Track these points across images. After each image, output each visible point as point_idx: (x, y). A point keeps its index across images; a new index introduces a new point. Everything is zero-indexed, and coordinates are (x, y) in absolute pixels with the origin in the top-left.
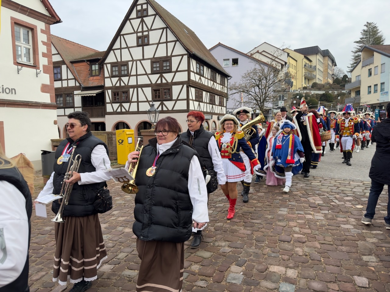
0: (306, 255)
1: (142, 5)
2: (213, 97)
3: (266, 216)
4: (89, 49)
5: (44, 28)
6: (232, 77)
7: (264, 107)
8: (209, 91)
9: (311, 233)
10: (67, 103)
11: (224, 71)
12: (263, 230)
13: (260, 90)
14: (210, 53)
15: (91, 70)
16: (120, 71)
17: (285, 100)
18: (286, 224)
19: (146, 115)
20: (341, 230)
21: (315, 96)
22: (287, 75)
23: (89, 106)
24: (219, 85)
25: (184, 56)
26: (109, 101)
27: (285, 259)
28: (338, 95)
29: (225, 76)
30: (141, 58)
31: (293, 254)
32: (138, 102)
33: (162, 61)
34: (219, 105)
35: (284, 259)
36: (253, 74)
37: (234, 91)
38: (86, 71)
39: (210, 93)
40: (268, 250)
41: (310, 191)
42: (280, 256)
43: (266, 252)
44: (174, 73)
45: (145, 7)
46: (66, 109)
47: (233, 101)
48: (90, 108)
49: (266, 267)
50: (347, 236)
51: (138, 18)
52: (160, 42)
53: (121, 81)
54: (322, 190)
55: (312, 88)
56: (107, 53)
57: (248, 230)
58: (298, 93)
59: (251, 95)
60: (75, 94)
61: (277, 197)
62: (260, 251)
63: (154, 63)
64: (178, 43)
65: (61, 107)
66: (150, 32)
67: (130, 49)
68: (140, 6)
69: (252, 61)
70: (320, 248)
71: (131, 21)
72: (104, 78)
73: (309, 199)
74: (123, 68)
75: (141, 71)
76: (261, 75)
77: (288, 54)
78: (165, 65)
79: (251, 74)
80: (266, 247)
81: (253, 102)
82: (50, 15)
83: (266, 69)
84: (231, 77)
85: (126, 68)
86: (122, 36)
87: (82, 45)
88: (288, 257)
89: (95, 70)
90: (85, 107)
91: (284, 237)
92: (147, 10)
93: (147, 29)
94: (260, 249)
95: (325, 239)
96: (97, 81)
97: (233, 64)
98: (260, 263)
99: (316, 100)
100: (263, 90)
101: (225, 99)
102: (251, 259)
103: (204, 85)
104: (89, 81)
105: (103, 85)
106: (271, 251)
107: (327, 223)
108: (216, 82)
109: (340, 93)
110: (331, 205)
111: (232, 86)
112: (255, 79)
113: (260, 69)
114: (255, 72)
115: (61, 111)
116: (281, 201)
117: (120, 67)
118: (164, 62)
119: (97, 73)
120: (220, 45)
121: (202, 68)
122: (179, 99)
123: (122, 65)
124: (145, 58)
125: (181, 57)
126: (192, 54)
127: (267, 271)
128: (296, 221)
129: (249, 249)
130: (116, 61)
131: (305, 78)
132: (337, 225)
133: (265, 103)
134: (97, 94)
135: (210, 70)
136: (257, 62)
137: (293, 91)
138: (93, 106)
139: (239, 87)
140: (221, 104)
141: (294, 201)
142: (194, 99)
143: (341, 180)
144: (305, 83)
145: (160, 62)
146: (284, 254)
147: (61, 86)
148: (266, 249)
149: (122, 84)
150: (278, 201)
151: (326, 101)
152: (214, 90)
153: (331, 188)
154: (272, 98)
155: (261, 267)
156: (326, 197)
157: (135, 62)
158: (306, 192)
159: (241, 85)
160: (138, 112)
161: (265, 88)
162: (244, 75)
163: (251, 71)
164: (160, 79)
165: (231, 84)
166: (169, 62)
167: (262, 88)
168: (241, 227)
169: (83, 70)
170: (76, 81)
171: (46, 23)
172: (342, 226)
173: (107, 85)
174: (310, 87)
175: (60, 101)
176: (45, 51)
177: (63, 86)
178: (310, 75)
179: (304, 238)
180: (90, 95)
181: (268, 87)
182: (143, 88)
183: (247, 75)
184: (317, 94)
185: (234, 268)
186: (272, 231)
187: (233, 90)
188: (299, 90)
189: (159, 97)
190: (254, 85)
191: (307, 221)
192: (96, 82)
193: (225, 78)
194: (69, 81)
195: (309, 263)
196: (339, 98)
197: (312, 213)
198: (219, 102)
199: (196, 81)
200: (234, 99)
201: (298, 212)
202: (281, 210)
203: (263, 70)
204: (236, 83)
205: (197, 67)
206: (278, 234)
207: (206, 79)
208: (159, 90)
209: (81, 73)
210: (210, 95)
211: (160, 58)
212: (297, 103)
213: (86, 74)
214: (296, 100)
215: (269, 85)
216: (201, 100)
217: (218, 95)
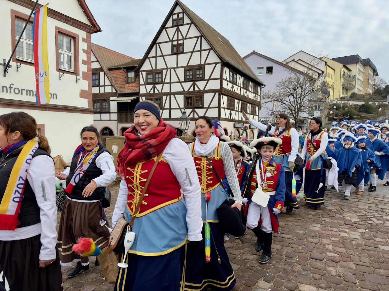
0: (340, 276)
1: (178, 14)
2: (245, 105)
3: (297, 231)
4: (126, 57)
5: (85, 37)
7: (299, 117)
8: (241, 99)
9: (346, 252)
10: (104, 108)
11: (258, 79)
12: (294, 245)
13: (295, 99)
14: (244, 61)
15: (127, 77)
16: (154, 79)
17: (321, 110)
18: (318, 241)
19: (178, 121)
20: (379, 252)
21: (354, 106)
22: (324, 84)
24: (252, 94)
25: (218, 64)
27: (317, 278)
28: (379, 107)
29: (258, 84)
30: (176, 66)
31: (325, 274)
32: (170, 109)
33: (195, 69)
34: (251, 114)
35: (315, 278)
36: (288, 83)
37: (268, 100)
38: (123, 78)
39: (242, 101)
40: (298, 267)
41: (345, 207)
42: (311, 275)
43: (297, 270)
44: (206, 81)
45: (181, 16)
46: (102, 114)
47: (266, 110)
48: (125, 113)
49: (296, 285)
50: (386, 258)
51: (173, 26)
52: (195, 50)
53: (155, 89)
54: (359, 207)
55: (351, 99)
56: (143, 61)
57: (277, 245)
58: (335, 104)
59: (285, 104)
60: (111, 100)
61: (310, 212)
62: (290, 268)
63: (188, 72)
64: (212, 51)
65: (98, 112)
66: (185, 41)
67: (165, 57)
68: (176, 15)
69: (287, 69)
70: (355, 269)
71: (167, 29)
72: (139, 85)
73: (344, 215)
74: (157, 76)
75: (174, 79)
76: (296, 84)
77: (326, 63)
78: (198, 73)
79: (286, 83)
80: (296, 264)
81: (287, 111)
82: (91, 24)
83: (302, 78)
84: (265, 85)
85: (160, 76)
86: (157, 45)
87: (120, 53)
88: (319, 277)
89: (131, 77)
90: (120, 112)
91: (316, 254)
92: (182, 19)
93: (182, 38)
94: (289, 265)
95: (361, 260)
96: (133, 87)
97: (267, 72)
98: (289, 280)
99: (355, 111)
100: (298, 99)
101: (257, 108)
102: (280, 276)
103: (237, 93)
104: (125, 88)
105: (138, 92)
106: (302, 269)
107: (364, 243)
108: (249, 91)
109: (381, 105)
110: (368, 223)
111: (265, 95)
112: (289, 88)
113: (295, 78)
114: (290, 81)
115: (98, 116)
116: (313, 216)
117: (155, 75)
118: (197, 70)
119: (133, 81)
120: (254, 54)
121: (235, 76)
122: (210, 106)
123: (156, 73)
124: (179, 66)
125: (214, 65)
126: (225, 62)
127: (296, 290)
128: (329, 238)
129: (278, 264)
130: (151, 69)
131: (343, 88)
132: (375, 246)
133: (300, 113)
134: (132, 101)
135: (243, 78)
136: (292, 70)
137: (329, 102)
138: (128, 112)
139: (273, 96)
140: (253, 113)
141: (328, 217)
142: (226, 107)
143: (380, 197)
144: (343, 93)
145: (193, 70)
146: (316, 273)
147: (98, 92)
148: (297, 266)
149: (156, 92)
150: (311, 215)
151: (366, 112)
152: (247, 98)
153: (369, 206)
154: (308, 107)
155: (290, 285)
156: (364, 215)
157: (169, 70)
158: (341, 208)
159: (275, 93)
160: (170, 119)
161: (300, 97)
162: (278, 84)
163: (286, 79)
164: (193, 86)
165: (264, 93)
166: (202, 70)
167: (297, 97)
169: (119, 77)
170: (113, 88)
171: (87, 32)
172: (381, 247)
173: (141, 92)
174: (348, 98)
175: (97, 106)
176: (86, 59)
177: (100, 92)
178: (348, 85)
179: (337, 257)
180: (125, 101)
181: (303, 96)
182: (176, 96)
183: (282, 84)
184: (355, 105)
185: (262, 283)
186: (303, 248)
187: (266, 99)
188: (336, 100)
189: (191, 104)
190: (288, 93)
191: (341, 239)
192: (131, 89)
193: (259, 87)
194: (106, 87)
195: (343, 285)
196: (380, 109)
197: (347, 231)
198: (252, 111)
199: (228, 89)
200: (267, 108)
201: (332, 229)
202: (314, 226)
203: (299, 79)
204: (270, 92)
205: (230, 75)
206: (310, 251)
207: (239, 87)
208: (191, 98)
209: (117, 80)
210: (242, 103)
211: (194, 66)
212: (334, 114)
213: (122, 81)
214: (333, 110)
215: (304, 94)
216: (232, 108)
217: (250, 103)
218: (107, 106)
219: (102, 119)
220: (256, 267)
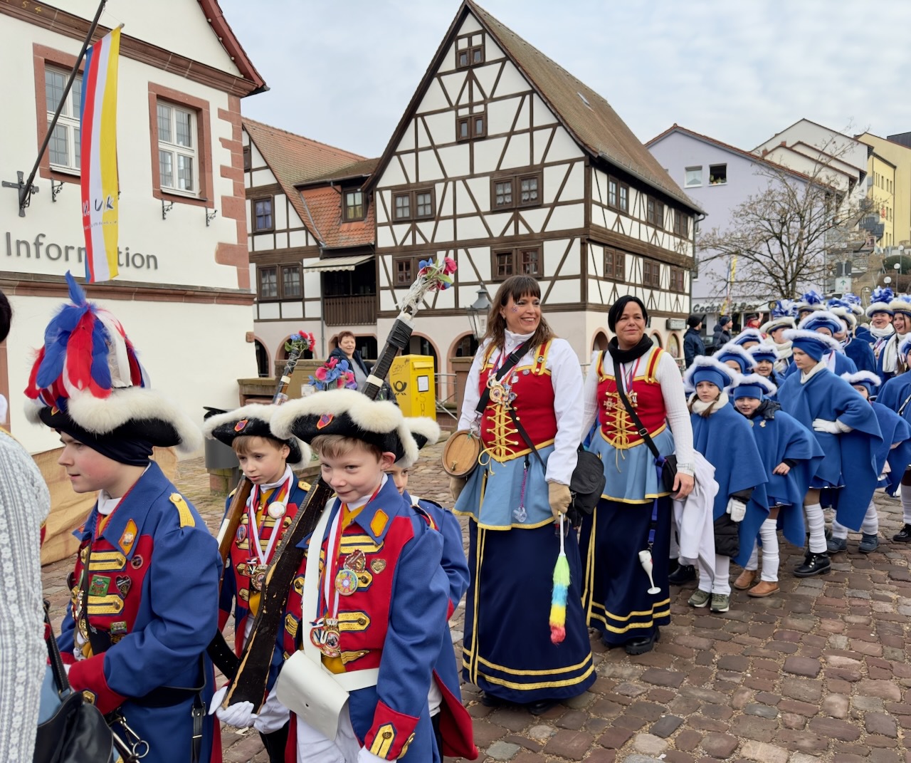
0: (856, 719)
1: (470, 36)
2: (655, 269)
6: (707, 215)
7: (796, 294)
8: (643, 253)
9: (881, 655)
10: (287, 288)
11: (686, 198)
12: (746, 637)
13: (784, 247)
14: (649, 153)
15: (344, 206)
16: (414, 207)
17: (854, 276)
18: (811, 626)
22: (866, 205)
23: (339, 297)
24: (672, 237)
25: (576, 164)
26: (387, 284)
27: (792, 724)
29: (686, 211)
30: (467, 173)
31: (817, 713)
32: (456, 285)
33: (517, 178)
34: (671, 291)
35: (788, 724)
36: (765, 206)
37: (713, 252)
38: (333, 208)
39: (646, 259)
40: (748, 696)
42: (779, 716)
43: (742, 702)
44: (546, 211)
45: (477, 41)
46: (283, 304)
47: (708, 279)
48: (341, 300)
49: (733, 744)
51: (459, 70)
52: (516, 129)
53: (417, 233)
56: (383, 163)
57: (702, 636)
58: (899, 257)
59: (759, 261)
60: (305, 266)
62: (725, 700)
63: (499, 185)
64: (560, 130)
65: (273, 299)
66: (490, 105)
67: (439, 151)
68: (466, 40)
69: (764, 170)
70: (899, 699)
71: (442, 78)
72: (376, 225)
74: (421, 200)
75: (465, 206)
76: (787, 207)
77: (870, 149)
78: (525, 188)
79: (760, 207)
80: (744, 688)
81: (763, 281)
83: (801, 190)
84: (705, 214)
85: (428, 199)
86: (419, 119)
88: (800, 720)
89: (355, 206)
90: (329, 298)
91: (800, 659)
92: (481, 48)
93: (481, 99)
94: (725, 691)
96: (359, 232)
97: (713, 178)
98: (718, 732)
100: (793, 247)
101: (687, 274)
102: (697, 720)
103: (629, 237)
104: (341, 234)
105: (373, 243)
106: (756, 700)
108: (662, 229)
111: (705, 239)
112: (769, 220)
113: (782, 192)
114: (769, 200)
115: (273, 310)
117: (415, 198)
118: (523, 180)
119: (359, 215)
120: (676, 132)
122: (561, 274)
123: (419, 193)
124: (476, 172)
125: (568, 166)
126: (596, 156)
127: (734, 756)
128: (842, 618)
129: (694, 689)
130: (404, 182)
133: (797, 283)
134: (358, 267)
135: (645, 197)
136: (777, 171)
137: (882, 252)
138: (349, 297)
139: (726, 240)
140: (676, 288)
142: (601, 274)
145: (514, 181)
146: (793, 710)
147: (273, 248)
148: (743, 692)
149: (420, 241)
152: (657, 250)
154: (819, 269)
155: (717, 744)
157: (450, 184)
158: (886, 537)
159: (732, 234)
160: (456, 311)
161: (798, 242)
162: (738, 209)
163: (760, 197)
164: (513, 223)
165: (704, 234)
166: (535, 180)
167: (792, 242)
168: (684, 628)
169: (324, 205)
170: (309, 234)
173: (381, 244)
175: (270, 284)
177: (278, 247)
179: (856, 668)
180: (340, 268)
181: (806, 241)
182: (470, 250)
183: (747, 210)
185: (644, 740)
186: (768, 644)
187: (708, 250)
188: (902, 247)
189: (510, 271)
190: (765, 234)
191: (875, 618)
192: (356, 236)
193: (689, 218)
194: (291, 233)
195: (860, 742)
197: (894, 596)
198: (671, 283)
199: (606, 228)
200: (712, 274)
201: (852, 593)
202: (806, 584)
203: (793, 194)
204: (717, 232)
205: (610, 190)
206: (785, 653)
207: (634, 222)
208: (510, 254)
209: (320, 213)
210: (645, 263)
211: (514, 171)
212: (895, 283)
213: (332, 216)
214: (893, 274)
215: (809, 235)
216: (619, 277)
217: (666, 263)
218: (294, 284)
219: (283, 317)
220: (637, 696)
